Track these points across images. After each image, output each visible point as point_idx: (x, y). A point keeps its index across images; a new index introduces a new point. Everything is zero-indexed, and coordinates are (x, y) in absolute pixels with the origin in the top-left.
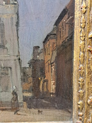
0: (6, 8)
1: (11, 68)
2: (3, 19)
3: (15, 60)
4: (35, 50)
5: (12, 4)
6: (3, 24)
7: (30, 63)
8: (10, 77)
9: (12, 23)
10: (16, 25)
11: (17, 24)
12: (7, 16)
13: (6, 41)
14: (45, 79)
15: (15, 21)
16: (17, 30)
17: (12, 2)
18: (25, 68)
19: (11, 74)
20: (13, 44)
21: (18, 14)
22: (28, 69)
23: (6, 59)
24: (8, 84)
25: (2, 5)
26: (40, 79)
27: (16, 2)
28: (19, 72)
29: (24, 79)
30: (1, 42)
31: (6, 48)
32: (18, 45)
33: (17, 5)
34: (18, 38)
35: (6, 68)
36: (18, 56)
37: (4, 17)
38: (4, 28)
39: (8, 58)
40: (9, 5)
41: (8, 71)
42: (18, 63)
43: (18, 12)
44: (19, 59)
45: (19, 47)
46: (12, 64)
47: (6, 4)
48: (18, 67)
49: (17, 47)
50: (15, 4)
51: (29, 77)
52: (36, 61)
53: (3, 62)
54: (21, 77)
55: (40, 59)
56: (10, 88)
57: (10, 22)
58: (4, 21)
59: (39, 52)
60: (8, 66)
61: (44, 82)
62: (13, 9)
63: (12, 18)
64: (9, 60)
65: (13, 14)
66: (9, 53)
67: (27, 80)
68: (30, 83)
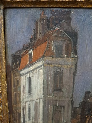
0: (67, 61)
1: (64, 107)
2: (63, 68)
3: (68, 101)
4: (86, 94)
5: (73, 57)
6: (63, 73)
7: (81, 105)
8: (62, 113)
9: (71, 72)
10: (73, 74)
11: (75, 73)
12: (67, 67)
13: (64, 86)
14: (91, 117)
15: (73, 71)
16: (74, 78)
17: (72, 56)
18: (76, 108)
19: (64, 111)
20: (69, 89)
21: (76, 66)
22: (78, 109)
23: (61, 100)
24: (60, 119)
25: (64, 58)
26: (87, 117)
27: (76, 56)
28: (70, 110)
29: (74, 116)
30: (59, 86)
31: (63, 91)
32: (73, 90)
33: (77, 58)
34: (74, 84)
35: (60, 107)
36: (71, 98)
37: (64, 67)
38: (63, 75)
39: (63, 99)
40: (70, 58)
41: (61, 109)
42: (71, 103)
43: (77, 63)
44: (72, 101)
45: (73, 91)
46: (65, 104)
47: (67, 57)
48: (70, 107)
49: (72, 91)
50: (75, 57)
51: (78, 115)
52: (86, 103)
53: (58, 102)
54: (72, 114)
55: (90, 101)
56: (61, 121)
57: (69, 71)
58: (64, 70)
59: (90, 96)
60: (62, 105)
61: (90, 119)
62: (73, 61)
63: (71, 69)
64: (63, 101)
65: (73, 65)
66: (64, 96)
67: (76, 117)
68: (78, 119)
